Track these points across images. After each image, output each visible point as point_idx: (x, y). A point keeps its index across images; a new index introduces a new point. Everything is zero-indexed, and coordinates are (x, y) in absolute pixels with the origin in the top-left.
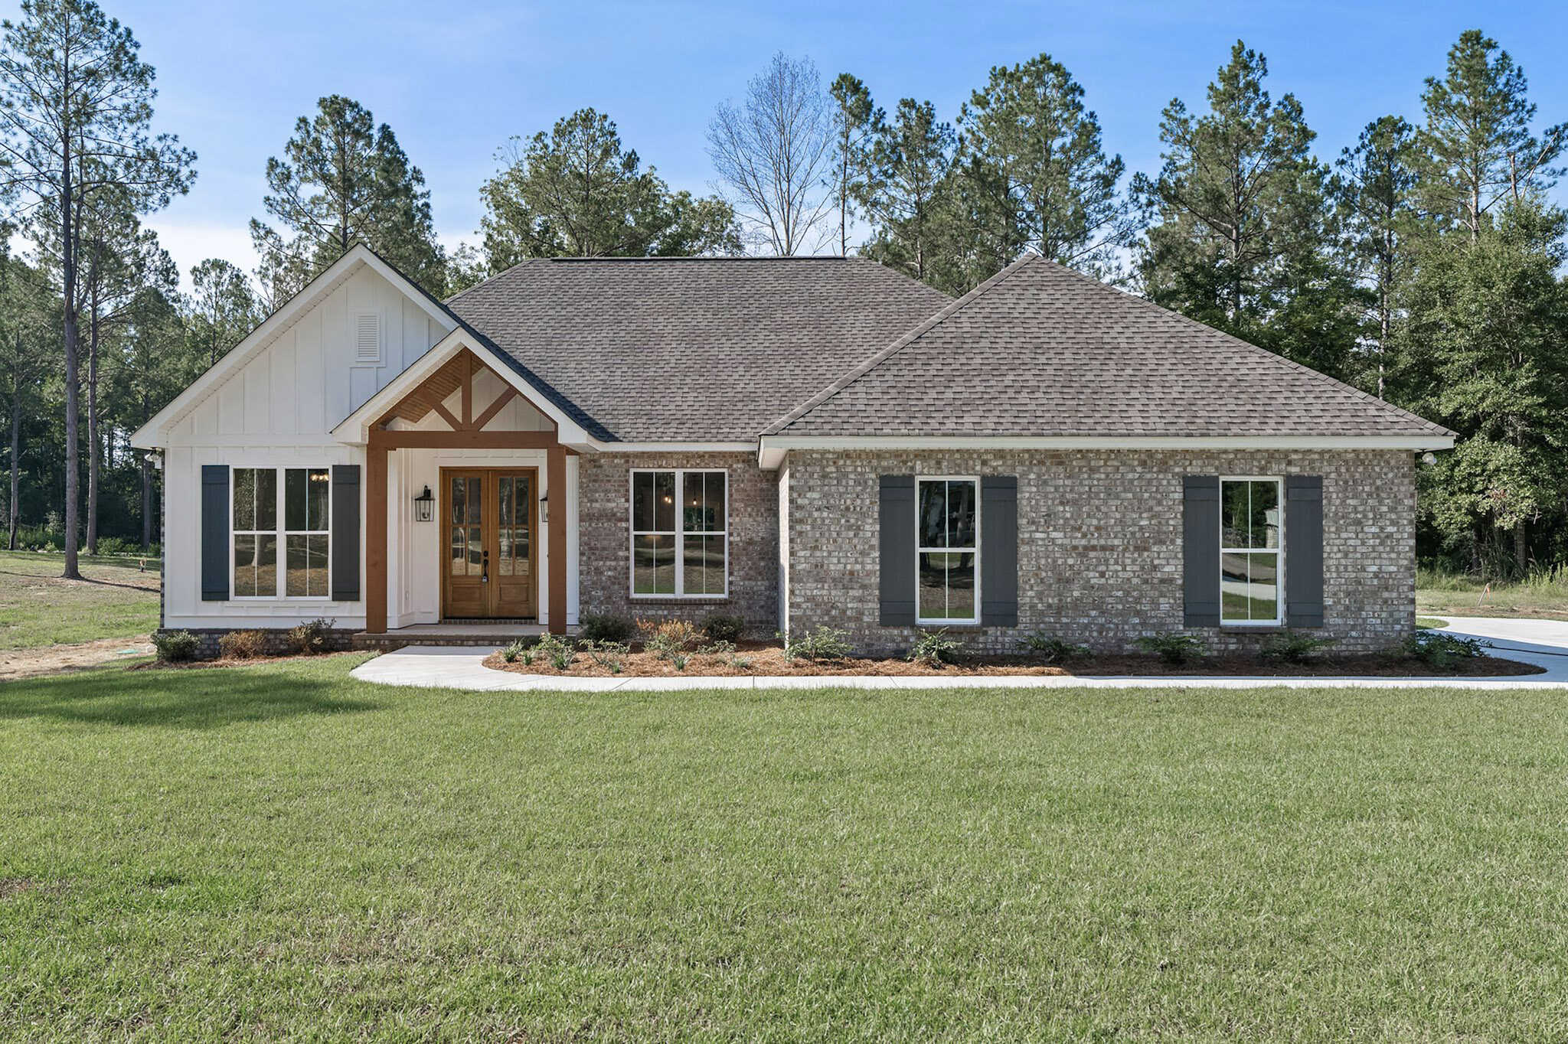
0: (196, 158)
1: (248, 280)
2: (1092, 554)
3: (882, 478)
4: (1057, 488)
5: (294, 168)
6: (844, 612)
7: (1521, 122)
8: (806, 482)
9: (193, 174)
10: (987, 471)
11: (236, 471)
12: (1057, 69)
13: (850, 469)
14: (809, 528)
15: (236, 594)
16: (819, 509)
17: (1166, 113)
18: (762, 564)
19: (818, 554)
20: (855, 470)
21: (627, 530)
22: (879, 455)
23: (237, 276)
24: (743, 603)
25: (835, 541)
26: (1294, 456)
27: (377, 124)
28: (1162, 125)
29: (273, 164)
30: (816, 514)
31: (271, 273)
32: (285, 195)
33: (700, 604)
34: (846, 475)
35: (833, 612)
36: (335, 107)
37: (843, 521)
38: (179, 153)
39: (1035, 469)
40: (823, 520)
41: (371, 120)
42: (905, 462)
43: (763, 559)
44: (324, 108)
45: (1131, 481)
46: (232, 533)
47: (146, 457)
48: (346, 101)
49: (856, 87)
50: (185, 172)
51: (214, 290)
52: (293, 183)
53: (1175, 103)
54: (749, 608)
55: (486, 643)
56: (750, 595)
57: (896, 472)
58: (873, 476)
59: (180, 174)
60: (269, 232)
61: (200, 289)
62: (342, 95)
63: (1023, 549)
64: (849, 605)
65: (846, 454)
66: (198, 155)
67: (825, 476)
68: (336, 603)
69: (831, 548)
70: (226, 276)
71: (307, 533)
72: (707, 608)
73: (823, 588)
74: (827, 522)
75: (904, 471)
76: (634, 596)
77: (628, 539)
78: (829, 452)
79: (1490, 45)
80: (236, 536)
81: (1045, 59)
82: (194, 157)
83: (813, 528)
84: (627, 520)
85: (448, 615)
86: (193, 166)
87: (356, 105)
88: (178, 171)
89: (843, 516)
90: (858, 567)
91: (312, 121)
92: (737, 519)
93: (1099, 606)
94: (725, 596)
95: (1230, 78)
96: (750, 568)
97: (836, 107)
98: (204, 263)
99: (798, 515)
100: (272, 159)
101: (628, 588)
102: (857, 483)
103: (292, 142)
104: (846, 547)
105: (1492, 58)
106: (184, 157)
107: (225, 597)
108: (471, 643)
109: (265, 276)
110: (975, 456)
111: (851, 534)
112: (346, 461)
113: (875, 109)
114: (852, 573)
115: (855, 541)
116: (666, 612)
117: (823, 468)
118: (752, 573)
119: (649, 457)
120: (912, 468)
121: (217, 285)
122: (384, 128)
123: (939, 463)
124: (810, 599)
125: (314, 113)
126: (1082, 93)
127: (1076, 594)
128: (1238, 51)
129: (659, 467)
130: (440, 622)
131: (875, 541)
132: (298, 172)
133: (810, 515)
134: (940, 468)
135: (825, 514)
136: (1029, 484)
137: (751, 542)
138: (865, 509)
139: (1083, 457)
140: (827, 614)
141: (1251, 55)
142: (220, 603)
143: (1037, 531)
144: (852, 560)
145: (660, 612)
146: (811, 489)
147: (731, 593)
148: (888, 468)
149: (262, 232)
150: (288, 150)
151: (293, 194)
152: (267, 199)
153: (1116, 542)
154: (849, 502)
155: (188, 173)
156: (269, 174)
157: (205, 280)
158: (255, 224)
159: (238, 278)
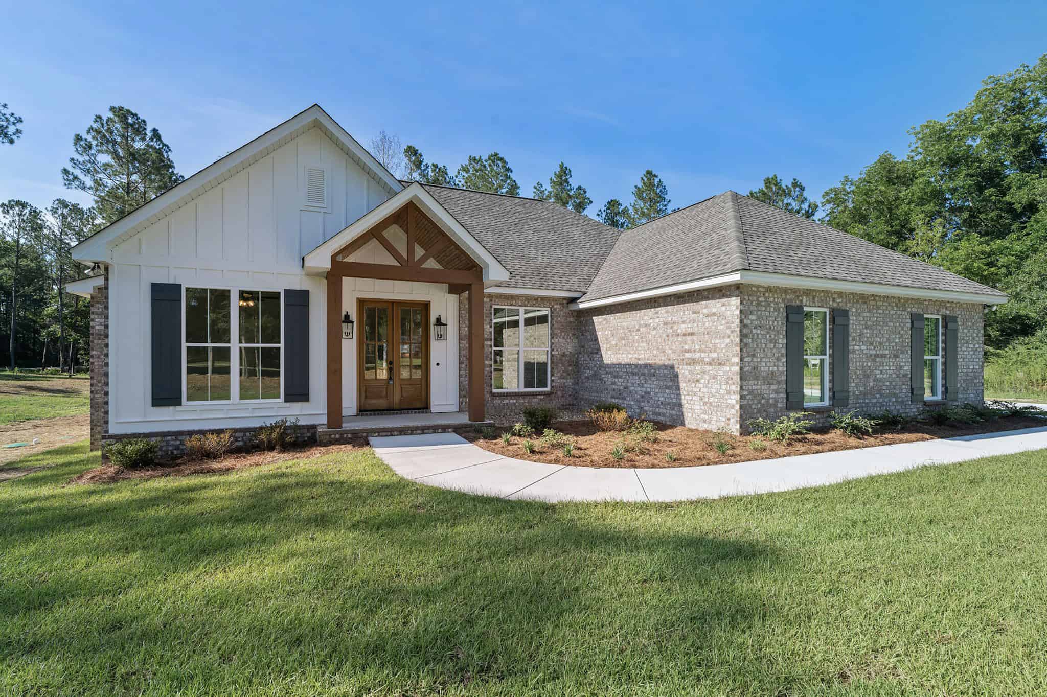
0: (21, 121)
1: (43, 214)
2: (878, 359)
3: (787, 307)
4: (864, 317)
5: (94, 143)
6: (768, 401)
7: (665, 206)
8: (749, 308)
9: (18, 132)
10: (835, 305)
11: (187, 289)
12: (502, 159)
13: (771, 300)
14: (750, 340)
15: (189, 399)
16: (755, 328)
17: (535, 187)
18: (570, 369)
19: (755, 360)
20: (774, 301)
21: (491, 346)
22: (786, 291)
23: (35, 211)
24: (559, 393)
25: (764, 351)
26: (948, 305)
27: (149, 128)
28: (534, 192)
29: (78, 138)
30: (754, 331)
31: (60, 212)
32: (87, 158)
33: (534, 395)
34: (769, 304)
35: (763, 401)
36: (122, 114)
37: (768, 336)
38: (8, 116)
39: (855, 306)
40: (758, 334)
41: (145, 125)
42: (798, 297)
43: (570, 365)
44: (114, 112)
45: (892, 315)
46: (184, 345)
47: (86, 272)
48: (129, 112)
49: (415, 152)
50: (11, 129)
51: (17, 218)
52: (93, 152)
53: (538, 184)
54: (563, 396)
55: (431, 431)
56: (563, 388)
57: (794, 304)
58: (783, 305)
59: (9, 130)
60: (76, 178)
61: (7, 216)
62: (126, 107)
63: (851, 356)
64: (771, 396)
65: (769, 289)
66: (23, 119)
67: (759, 304)
68: (288, 404)
69: (762, 356)
70: (27, 211)
71: (260, 345)
72: (539, 397)
73: (757, 385)
74: (760, 336)
75: (798, 303)
76: (495, 391)
77: (491, 353)
78: (761, 287)
79: (657, 177)
80: (188, 348)
81: (496, 155)
82: (20, 120)
83: (752, 341)
84: (491, 340)
85: (362, 409)
86: (19, 126)
87: (136, 115)
88: (7, 127)
89: (768, 333)
90: (775, 369)
91: (105, 119)
92: (557, 340)
93: (879, 392)
94: (548, 389)
95: (560, 176)
96: (563, 371)
97: (406, 160)
98: (10, 202)
99: (745, 331)
100: (78, 135)
101: (491, 385)
102: (775, 310)
103: (92, 128)
104: (769, 355)
105: (657, 180)
106: (12, 119)
107: (176, 401)
108: (419, 432)
109: (55, 212)
110: (830, 295)
111: (772, 345)
112: (297, 287)
113: (424, 163)
114: (772, 373)
115: (774, 350)
116: (515, 401)
117: (758, 297)
118: (564, 374)
119: (505, 298)
120: (801, 301)
121: (19, 215)
122: (155, 131)
123: (814, 299)
124: (751, 392)
125: (107, 114)
126: (511, 172)
127: (871, 384)
128: (562, 166)
129: (511, 305)
130: (358, 415)
131: (784, 351)
132: (97, 146)
133: (751, 332)
134: (814, 302)
135: (759, 332)
136: (853, 315)
137: (564, 355)
138: (779, 328)
139: (874, 300)
140: (760, 403)
141: (566, 169)
142: (171, 408)
143: (855, 345)
144: (772, 364)
145: (511, 401)
146: (751, 313)
147: (552, 387)
148: (791, 300)
149: (71, 177)
150: (88, 132)
151: (93, 158)
152: (72, 159)
153: (887, 352)
154: (771, 323)
155: (14, 131)
156: (76, 144)
157: (11, 212)
158: (66, 171)
159: (35, 213)
